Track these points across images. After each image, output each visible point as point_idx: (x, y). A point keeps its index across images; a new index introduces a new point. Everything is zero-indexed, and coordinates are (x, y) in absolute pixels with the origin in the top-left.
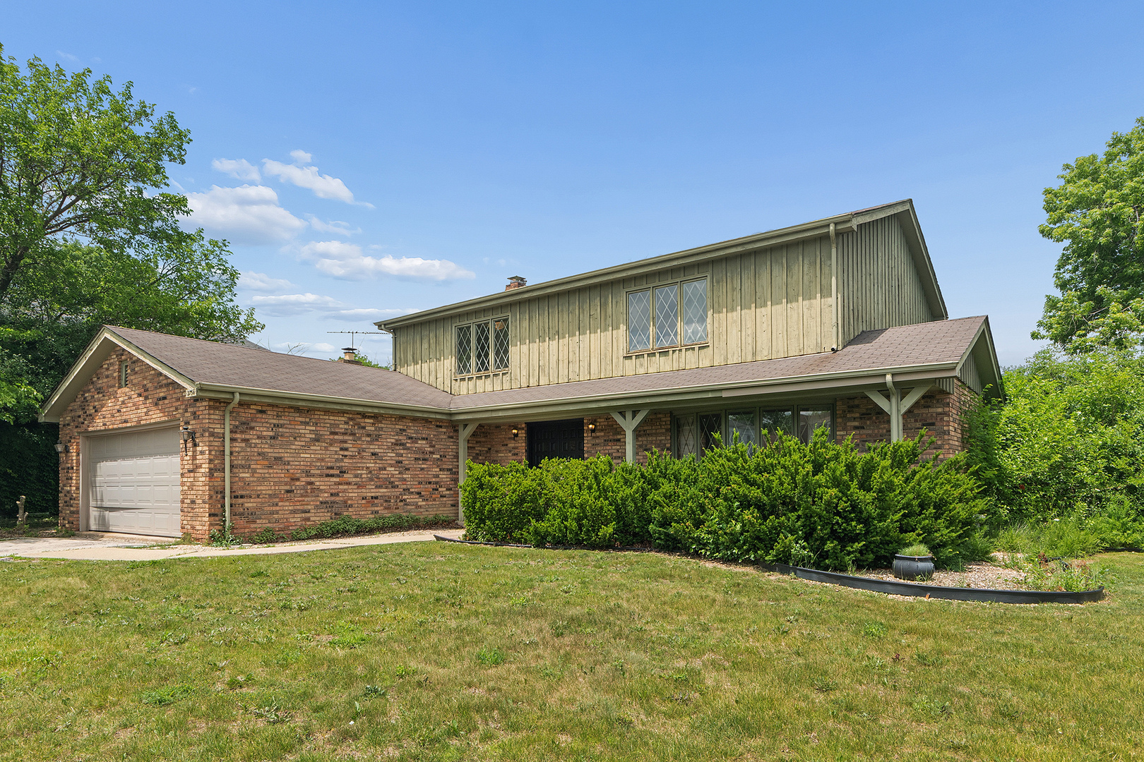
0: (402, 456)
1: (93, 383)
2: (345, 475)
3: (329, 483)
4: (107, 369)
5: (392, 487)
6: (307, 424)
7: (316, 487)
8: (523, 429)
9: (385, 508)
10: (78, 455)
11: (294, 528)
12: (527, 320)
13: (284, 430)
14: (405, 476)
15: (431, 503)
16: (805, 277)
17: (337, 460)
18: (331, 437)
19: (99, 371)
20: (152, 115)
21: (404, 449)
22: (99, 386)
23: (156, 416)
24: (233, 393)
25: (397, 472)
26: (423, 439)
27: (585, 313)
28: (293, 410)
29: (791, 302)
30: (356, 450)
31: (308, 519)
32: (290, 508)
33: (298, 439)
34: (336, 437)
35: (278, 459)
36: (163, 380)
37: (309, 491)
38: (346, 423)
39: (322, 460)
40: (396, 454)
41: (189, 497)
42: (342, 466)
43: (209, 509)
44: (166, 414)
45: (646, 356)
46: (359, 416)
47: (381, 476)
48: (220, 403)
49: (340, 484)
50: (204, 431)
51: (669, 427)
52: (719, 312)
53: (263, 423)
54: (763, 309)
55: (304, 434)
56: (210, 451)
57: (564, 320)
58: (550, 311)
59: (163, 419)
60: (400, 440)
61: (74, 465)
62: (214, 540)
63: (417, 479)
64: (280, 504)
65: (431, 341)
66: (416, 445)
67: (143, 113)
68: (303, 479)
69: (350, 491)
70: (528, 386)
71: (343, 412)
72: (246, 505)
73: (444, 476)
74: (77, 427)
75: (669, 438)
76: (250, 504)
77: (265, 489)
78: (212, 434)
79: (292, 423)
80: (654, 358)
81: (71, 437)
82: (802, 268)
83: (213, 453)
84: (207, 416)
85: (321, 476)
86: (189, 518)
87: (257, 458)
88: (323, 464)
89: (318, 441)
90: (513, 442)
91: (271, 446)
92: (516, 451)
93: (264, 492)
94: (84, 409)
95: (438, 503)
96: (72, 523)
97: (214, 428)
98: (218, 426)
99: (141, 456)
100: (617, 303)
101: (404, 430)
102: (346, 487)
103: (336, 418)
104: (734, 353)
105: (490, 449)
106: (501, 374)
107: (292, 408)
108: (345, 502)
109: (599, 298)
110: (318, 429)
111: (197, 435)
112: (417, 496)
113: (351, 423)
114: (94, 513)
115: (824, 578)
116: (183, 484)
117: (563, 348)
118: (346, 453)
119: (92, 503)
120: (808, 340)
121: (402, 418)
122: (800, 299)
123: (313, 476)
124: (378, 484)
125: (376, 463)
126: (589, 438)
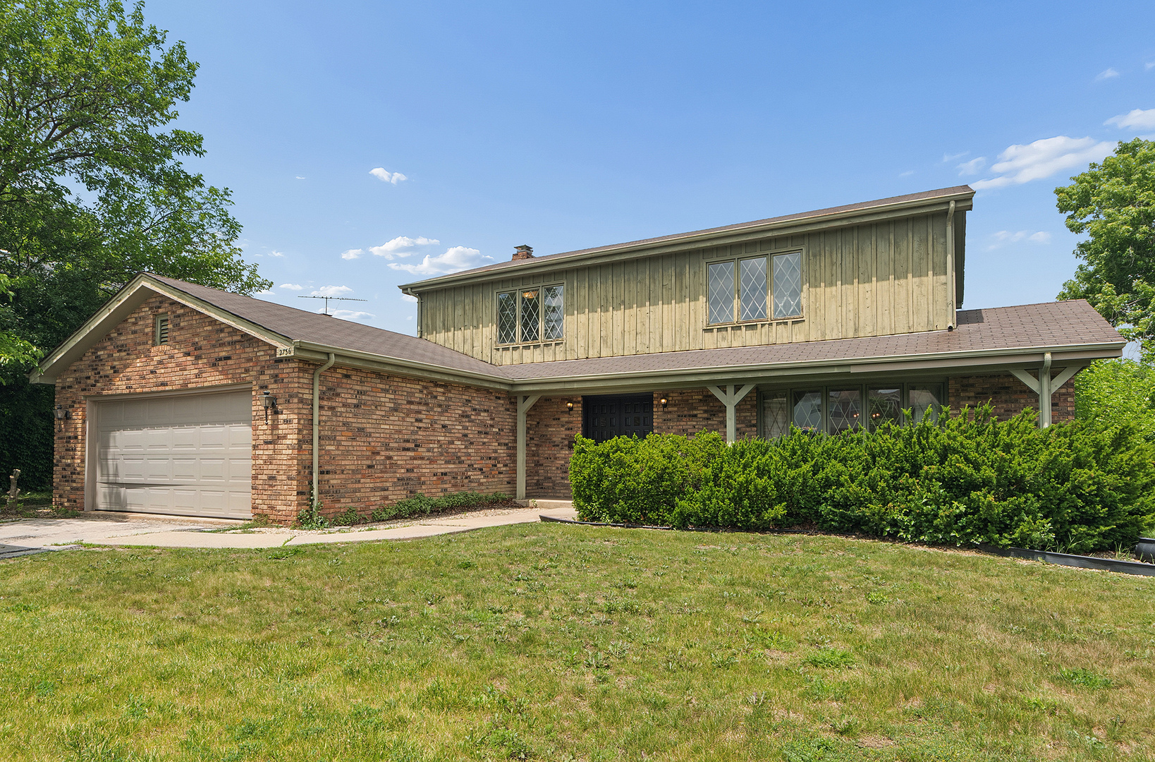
0: (467, 429)
1: (110, 339)
2: (420, 449)
3: (405, 458)
4: (135, 324)
5: (459, 463)
6: (386, 391)
7: (394, 462)
8: (579, 402)
9: (453, 486)
10: (84, 422)
11: (374, 507)
12: (587, 289)
13: (367, 398)
14: (469, 451)
15: (490, 480)
16: (915, 254)
17: (413, 433)
18: (408, 407)
19: (120, 326)
20: (163, 42)
21: (469, 422)
22: (119, 343)
23: (213, 378)
24: (328, 354)
25: (463, 447)
26: (485, 411)
27: (657, 282)
28: (374, 376)
29: (899, 279)
30: (429, 421)
31: (386, 498)
32: (371, 485)
33: (379, 408)
34: (412, 407)
35: (361, 430)
36: (225, 337)
37: (388, 466)
38: (421, 392)
39: (399, 432)
40: (463, 426)
41: (265, 472)
42: (417, 439)
43: (297, 486)
44: (230, 376)
45: (729, 329)
46: (432, 385)
47: (450, 450)
48: (309, 365)
49: (414, 458)
50: (291, 396)
51: (755, 403)
52: (816, 287)
53: (348, 389)
54: (867, 285)
55: (384, 402)
56: (299, 419)
57: (631, 289)
58: (614, 279)
59: (225, 382)
60: (466, 412)
61: (79, 433)
62: (303, 522)
63: (479, 454)
64: (362, 481)
65: (467, 307)
66: (479, 418)
67: (153, 39)
68: (383, 453)
69: (424, 466)
70: (587, 358)
71: (419, 379)
72: (332, 482)
73: (502, 451)
74: (84, 390)
75: (755, 414)
76: (335, 481)
77: (348, 463)
78: (301, 401)
79: (374, 390)
80: (738, 332)
81: (74, 402)
82: (911, 244)
83: (302, 422)
84: (296, 380)
85: (398, 450)
86: (265, 497)
87: (342, 428)
88: (400, 436)
89: (396, 410)
90: (567, 415)
91: (355, 415)
92: (570, 426)
93: (348, 467)
94: (96, 369)
95: (496, 480)
96: (75, 501)
97: (303, 394)
98: (307, 391)
99: (181, 425)
100: (693, 274)
101: (469, 401)
102: (420, 462)
103: (412, 386)
104: (833, 329)
105: (538, 423)
106: (553, 345)
107: (374, 373)
108: (419, 479)
109: (673, 268)
110: (397, 397)
111: (279, 401)
112: (480, 473)
113: (425, 392)
114: (102, 490)
115: (1088, 563)
116: (255, 457)
117: (630, 318)
118: (420, 425)
119: (99, 478)
120: (918, 318)
121: (468, 387)
122: (910, 276)
123: (391, 449)
124: (447, 459)
125: (445, 436)
126: (660, 413)
